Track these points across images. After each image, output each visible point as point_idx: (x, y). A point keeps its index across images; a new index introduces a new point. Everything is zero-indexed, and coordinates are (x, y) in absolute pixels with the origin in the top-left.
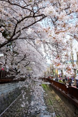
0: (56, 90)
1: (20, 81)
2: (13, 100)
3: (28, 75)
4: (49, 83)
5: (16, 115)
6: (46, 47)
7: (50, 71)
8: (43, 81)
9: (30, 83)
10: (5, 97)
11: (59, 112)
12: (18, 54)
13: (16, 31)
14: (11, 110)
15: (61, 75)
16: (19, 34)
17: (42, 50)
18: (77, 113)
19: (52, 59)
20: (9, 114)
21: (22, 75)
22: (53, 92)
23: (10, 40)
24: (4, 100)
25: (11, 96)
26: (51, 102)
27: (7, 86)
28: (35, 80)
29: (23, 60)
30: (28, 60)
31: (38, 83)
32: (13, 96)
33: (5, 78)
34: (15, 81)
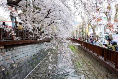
0: (86, 51)
1: (45, 42)
2: (38, 62)
3: (54, 35)
4: (78, 44)
5: (42, 76)
7: (78, 30)
8: (71, 42)
9: (57, 44)
10: (30, 59)
11: (89, 75)
12: (40, 10)
14: (37, 72)
15: (92, 35)
18: (109, 76)
20: (35, 76)
21: (47, 35)
24: (29, 62)
25: (36, 58)
26: (79, 65)
27: (30, 48)
28: (63, 41)
29: (46, 17)
30: (52, 17)
31: (66, 44)
32: (38, 59)
33: (28, 39)
34: (40, 42)
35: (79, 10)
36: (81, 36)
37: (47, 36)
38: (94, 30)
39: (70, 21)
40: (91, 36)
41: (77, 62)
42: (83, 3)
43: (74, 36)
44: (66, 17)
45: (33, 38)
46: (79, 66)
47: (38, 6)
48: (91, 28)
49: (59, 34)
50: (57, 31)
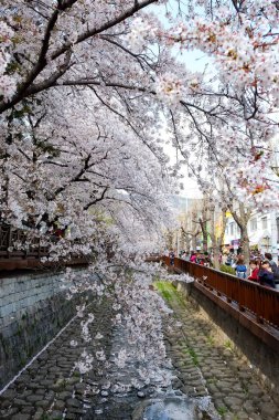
0: (216, 305)
1: (69, 269)
2: (39, 343)
3: (102, 242)
4: (188, 278)
5: (51, 401)
6: (181, 124)
7: (189, 228)
8: (163, 270)
9: (111, 275)
10: (8, 333)
11: (227, 393)
12: (55, 153)
13: (52, 49)
14: (33, 385)
15: (236, 247)
16: (63, 62)
17: (161, 138)
19: (204, 174)
20: (25, 399)
21: (77, 241)
22: (203, 315)
23: (26, 91)
24: (4, 342)
25: (32, 328)
26: (193, 354)
27: (12, 288)
28: (132, 265)
29: (77, 179)
30: (98, 180)
31: (143, 275)
32: (39, 331)
33: (6, 257)
34: (49, 268)
35: (192, 159)
36: (199, 248)
37: (76, 247)
38: (243, 230)
39: (161, 195)
40: (232, 250)
41: (184, 345)
42: (204, 138)
43: (174, 246)
44: (145, 180)
45: (25, 252)
46: (190, 359)
47: (50, 141)
48: (232, 220)
49: (122, 239)
50: (115, 229)
